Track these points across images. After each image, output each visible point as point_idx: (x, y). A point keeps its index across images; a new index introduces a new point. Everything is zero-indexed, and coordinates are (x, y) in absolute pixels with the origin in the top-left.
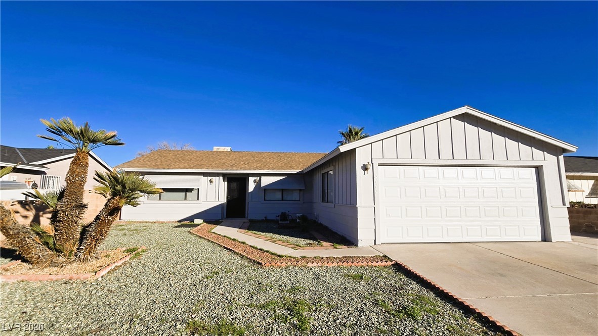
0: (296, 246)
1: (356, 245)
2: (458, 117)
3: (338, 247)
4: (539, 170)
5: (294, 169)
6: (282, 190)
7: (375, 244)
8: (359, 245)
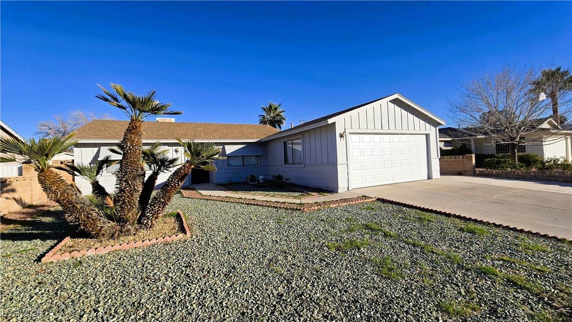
0: (295, 197)
1: (337, 192)
2: (393, 101)
3: (325, 195)
4: (427, 136)
5: (252, 138)
6: (243, 156)
7: (348, 190)
8: (339, 192)
